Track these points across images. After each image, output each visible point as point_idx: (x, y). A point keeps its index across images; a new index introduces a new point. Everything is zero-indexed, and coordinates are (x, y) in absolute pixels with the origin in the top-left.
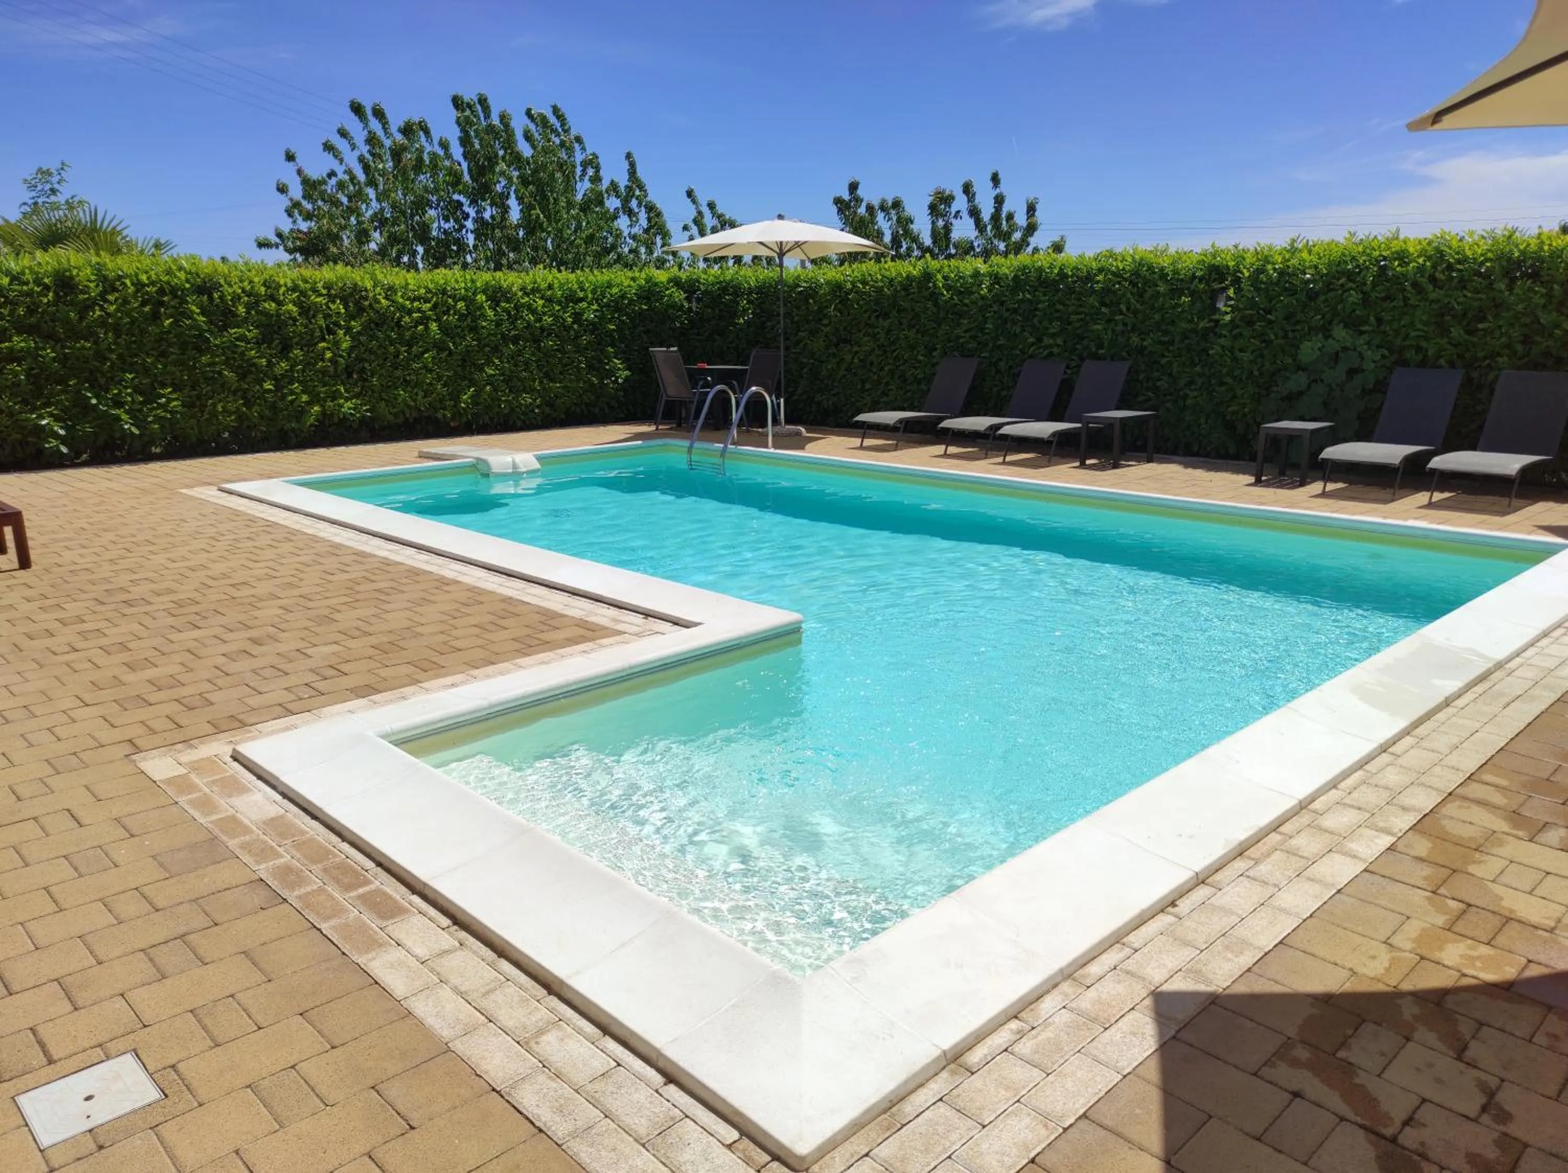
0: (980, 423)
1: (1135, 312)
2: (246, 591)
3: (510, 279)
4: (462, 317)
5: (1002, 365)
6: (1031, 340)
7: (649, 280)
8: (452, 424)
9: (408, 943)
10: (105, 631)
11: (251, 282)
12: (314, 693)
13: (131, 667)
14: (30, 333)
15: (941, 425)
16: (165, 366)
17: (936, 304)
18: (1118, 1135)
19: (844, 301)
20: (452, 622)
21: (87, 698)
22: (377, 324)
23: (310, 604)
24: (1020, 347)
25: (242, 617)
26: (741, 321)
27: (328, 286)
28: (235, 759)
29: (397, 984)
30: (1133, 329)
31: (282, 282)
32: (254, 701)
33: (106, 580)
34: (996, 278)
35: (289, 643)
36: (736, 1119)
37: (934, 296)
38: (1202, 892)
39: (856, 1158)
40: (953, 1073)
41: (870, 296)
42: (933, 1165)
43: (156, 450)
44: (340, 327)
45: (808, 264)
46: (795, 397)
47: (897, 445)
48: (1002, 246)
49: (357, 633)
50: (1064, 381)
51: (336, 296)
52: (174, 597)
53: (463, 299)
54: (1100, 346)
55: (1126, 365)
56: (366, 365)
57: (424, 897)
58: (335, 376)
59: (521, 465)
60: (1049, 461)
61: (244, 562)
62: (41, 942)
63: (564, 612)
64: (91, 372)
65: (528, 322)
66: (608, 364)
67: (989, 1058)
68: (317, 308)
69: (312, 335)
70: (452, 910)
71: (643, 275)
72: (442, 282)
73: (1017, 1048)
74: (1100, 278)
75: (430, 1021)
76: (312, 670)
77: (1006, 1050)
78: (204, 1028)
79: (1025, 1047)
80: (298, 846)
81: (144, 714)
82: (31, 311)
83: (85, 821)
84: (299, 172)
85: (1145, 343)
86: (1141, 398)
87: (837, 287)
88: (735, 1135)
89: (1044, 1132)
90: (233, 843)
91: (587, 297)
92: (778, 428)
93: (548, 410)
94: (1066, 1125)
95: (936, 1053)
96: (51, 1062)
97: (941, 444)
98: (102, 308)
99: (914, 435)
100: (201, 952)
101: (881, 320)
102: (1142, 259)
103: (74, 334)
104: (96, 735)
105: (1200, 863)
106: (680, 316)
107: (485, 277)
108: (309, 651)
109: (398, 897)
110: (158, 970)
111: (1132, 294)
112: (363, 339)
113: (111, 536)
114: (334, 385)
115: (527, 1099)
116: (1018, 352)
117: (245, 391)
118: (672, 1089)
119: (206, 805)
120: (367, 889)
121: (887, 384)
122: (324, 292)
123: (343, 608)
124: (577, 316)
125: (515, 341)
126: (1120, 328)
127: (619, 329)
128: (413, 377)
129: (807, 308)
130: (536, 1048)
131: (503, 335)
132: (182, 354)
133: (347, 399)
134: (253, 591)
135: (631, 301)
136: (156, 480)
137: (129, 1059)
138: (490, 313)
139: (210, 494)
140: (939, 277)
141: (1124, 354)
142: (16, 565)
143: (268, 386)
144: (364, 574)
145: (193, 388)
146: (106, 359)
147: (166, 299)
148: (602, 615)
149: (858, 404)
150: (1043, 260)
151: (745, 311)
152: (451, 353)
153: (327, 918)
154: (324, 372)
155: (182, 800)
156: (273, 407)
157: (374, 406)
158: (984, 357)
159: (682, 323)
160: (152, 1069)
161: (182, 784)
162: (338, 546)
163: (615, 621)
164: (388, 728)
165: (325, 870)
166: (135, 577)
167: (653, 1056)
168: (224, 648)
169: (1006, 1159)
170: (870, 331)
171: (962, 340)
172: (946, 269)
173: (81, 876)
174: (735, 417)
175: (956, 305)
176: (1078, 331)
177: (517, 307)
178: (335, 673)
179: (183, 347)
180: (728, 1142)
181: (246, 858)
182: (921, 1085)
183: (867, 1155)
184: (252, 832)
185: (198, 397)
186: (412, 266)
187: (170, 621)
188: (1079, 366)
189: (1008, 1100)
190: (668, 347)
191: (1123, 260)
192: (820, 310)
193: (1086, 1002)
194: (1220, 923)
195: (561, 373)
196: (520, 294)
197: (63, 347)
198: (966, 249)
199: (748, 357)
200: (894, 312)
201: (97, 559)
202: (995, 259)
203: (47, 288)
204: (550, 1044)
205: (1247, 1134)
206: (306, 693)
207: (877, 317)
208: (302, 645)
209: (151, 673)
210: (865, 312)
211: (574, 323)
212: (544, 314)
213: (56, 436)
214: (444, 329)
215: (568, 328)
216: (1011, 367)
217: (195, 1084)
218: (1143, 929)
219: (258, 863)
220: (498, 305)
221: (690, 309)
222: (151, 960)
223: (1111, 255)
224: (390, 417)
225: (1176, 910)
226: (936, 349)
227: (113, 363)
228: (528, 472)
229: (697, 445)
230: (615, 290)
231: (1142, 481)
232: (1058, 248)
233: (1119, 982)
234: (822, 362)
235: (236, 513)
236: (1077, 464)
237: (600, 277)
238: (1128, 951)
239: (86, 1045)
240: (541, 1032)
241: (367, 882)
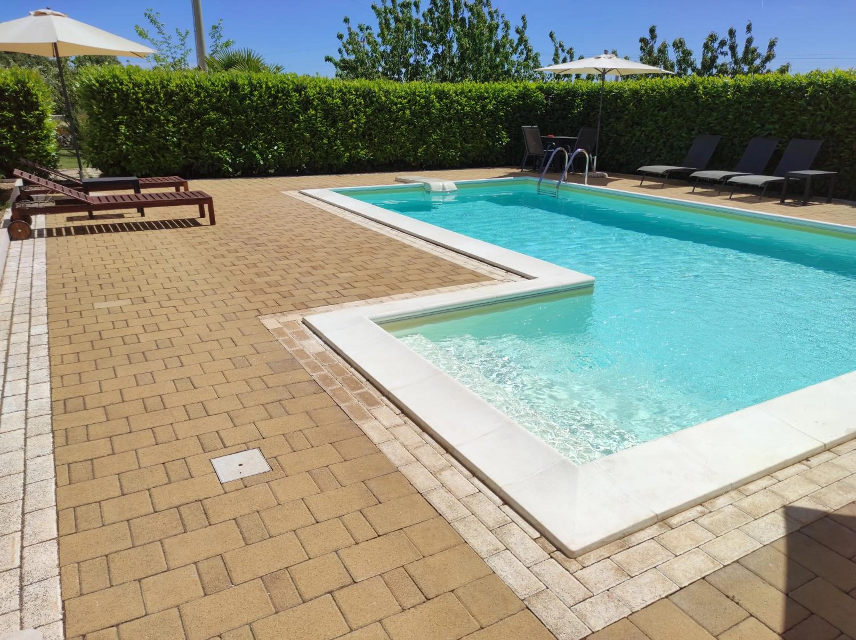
0: (717, 174)
1: (831, 110)
2: (310, 243)
3: (448, 87)
4: (423, 107)
5: (736, 141)
6: (758, 125)
7: (525, 87)
8: (413, 164)
9: (381, 419)
10: (247, 257)
11: (320, 87)
12: (340, 295)
13: (258, 275)
14: (217, 111)
15: (693, 175)
16: (277, 130)
17: (697, 103)
18: (757, 575)
19: (640, 100)
20: (407, 266)
21: (239, 288)
22: (379, 110)
23: (340, 252)
24: (750, 129)
25: (308, 256)
26: (576, 111)
27: (357, 90)
28: (304, 323)
29: (375, 436)
30: (828, 120)
31: (335, 87)
32: (313, 297)
33: (248, 233)
34: (738, 88)
35: (330, 270)
36: (539, 527)
37: (696, 98)
38: (827, 456)
39: (602, 558)
40: (661, 527)
41: (655, 98)
42: (645, 570)
43: (272, 171)
44: (361, 111)
45: (620, 79)
46: (603, 156)
47: (663, 186)
48: (746, 69)
49: (361, 268)
50: (776, 152)
51: (360, 95)
52: (277, 244)
53: (423, 97)
54: (805, 130)
55: (821, 143)
56: (373, 132)
57: (389, 399)
58: (357, 137)
59: (447, 187)
60: (760, 199)
61: (309, 229)
62: (221, 395)
63: (464, 266)
64: (244, 132)
65: (457, 110)
66: (498, 134)
67: (683, 523)
68: (350, 102)
69: (347, 115)
70: (402, 406)
71: (522, 85)
72: (414, 88)
73: (700, 521)
74: (810, 89)
75: (390, 456)
76: (339, 284)
77: (693, 520)
78: (288, 442)
79: (705, 521)
80: (331, 367)
81: (263, 298)
82: (219, 100)
83: (238, 344)
84: (349, 29)
85: (836, 129)
86: (828, 163)
87: (635, 93)
88: (538, 535)
89: (712, 565)
90: (302, 362)
91: (490, 96)
92: (591, 173)
93: (463, 159)
94: (726, 564)
95: (652, 515)
96: (225, 447)
97: (691, 186)
98: (250, 99)
99: (675, 180)
100: (287, 409)
101: (661, 112)
102: (840, 77)
103: (237, 112)
104: (243, 305)
105: (828, 439)
106: (541, 108)
107: (437, 86)
108: (338, 275)
109: (376, 397)
110: (269, 414)
111: (830, 98)
112: (372, 118)
113: (250, 212)
114: (356, 142)
115: (435, 499)
116: (748, 132)
117: (314, 143)
118: (506, 508)
119: (290, 342)
120: (362, 391)
121: (661, 150)
122: (354, 93)
123: (354, 255)
124: (483, 107)
125: (449, 121)
126: (819, 119)
127: (506, 115)
128: (395, 139)
129: (616, 104)
130: (439, 476)
131: (443, 117)
132: (285, 123)
133: (362, 149)
134: (314, 244)
135: (514, 100)
136: (270, 186)
137: (257, 451)
138: (437, 105)
139: (295, 194)
140: (701, 87)
141: (820, 135)
142: (209, 223)
143: (325, 141)
144: (366, 239)
145: (290, 141)
146: (250, 125)
147: (280, 95)
148: (484, 269)
149: (641, 161)
150: (771, 78)
151: (579, 105)
152: (415, 126)
153: (344, 402)
154: (351, 135)
155: (280, 339)
156: (327, 152)
157: (375, 154)
158: (725, 136)
159: (541, 112)
160: (266, 457)
161: (280, 332)
162: (354, 224)
163: (490, 272)
164: (374, 316)
165: (343, 379)
166: (260, 233)
167: (498, 491)
168: (300, 270)
169: (687, 574)
170: (654, 118)
171: (712, 125)
172: (706, 82)
173: (236, 368)
174: (567, 165)
175: (710, 104)
176: (790, 121)
177: (451, 102)
178: (350, 286)
179: (286, 120)
180: (535, 538)
181: (308, 369)
182: (642, 529)
183: (608, 558)
184: (310, 358)
185: (292, 145)
186: (399, 80)
187: (276, 255)
188: (787, 142)
189: (691, 545)
190: (532, 125)
191: (827, 76)
192: (625, 105)
193: (746, 503)
194: (836, 474)
195: (472, 138)
196: (454, 95)
197: (232, 118)
198: (723, 71)
199: (578, 131)
200: (670, 108)
201: (243, 222)
202: (739, 76)
203: (226, 89)
204: (447, 476)
205: (840, 589)
206: (336, 295)
207: (659, 110)
208: (335, 271)
209: (267, 279)
210: (652, 107)
211: (481, 111)
212: (466, 106)
213: (227, 162)
214: (413, 114)
215: (478, 114)
216: (742, 142)
217: (284, 466)
218: (786, 470)
219: (313, 372)
220: (441, 101)
221: (547, 104)
222: (266, 409)
223: (819, 73)
224: (382, 159)
225: (809, 463)
226: (694, 130)
227: (254, 127)
228: (450, 192)
229: (543, 180)
230: (505, 93)
231: (822, 215)
232: (783, 70)
233: (767, 496)
234: (621, 136)
235: (308, 205)
236: (779, 202)
237: (498, 86)
238: (774, 481)
239: (239, 442)
240: (442, 470)
241: (362, 388)
